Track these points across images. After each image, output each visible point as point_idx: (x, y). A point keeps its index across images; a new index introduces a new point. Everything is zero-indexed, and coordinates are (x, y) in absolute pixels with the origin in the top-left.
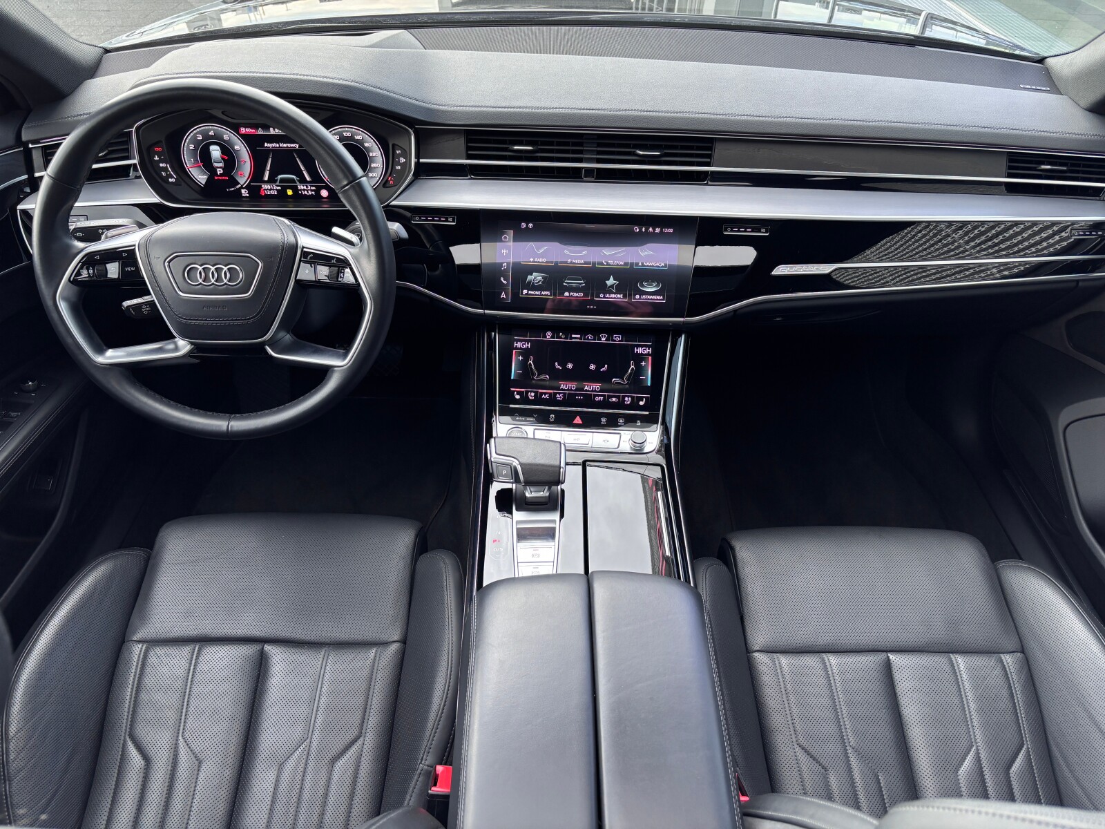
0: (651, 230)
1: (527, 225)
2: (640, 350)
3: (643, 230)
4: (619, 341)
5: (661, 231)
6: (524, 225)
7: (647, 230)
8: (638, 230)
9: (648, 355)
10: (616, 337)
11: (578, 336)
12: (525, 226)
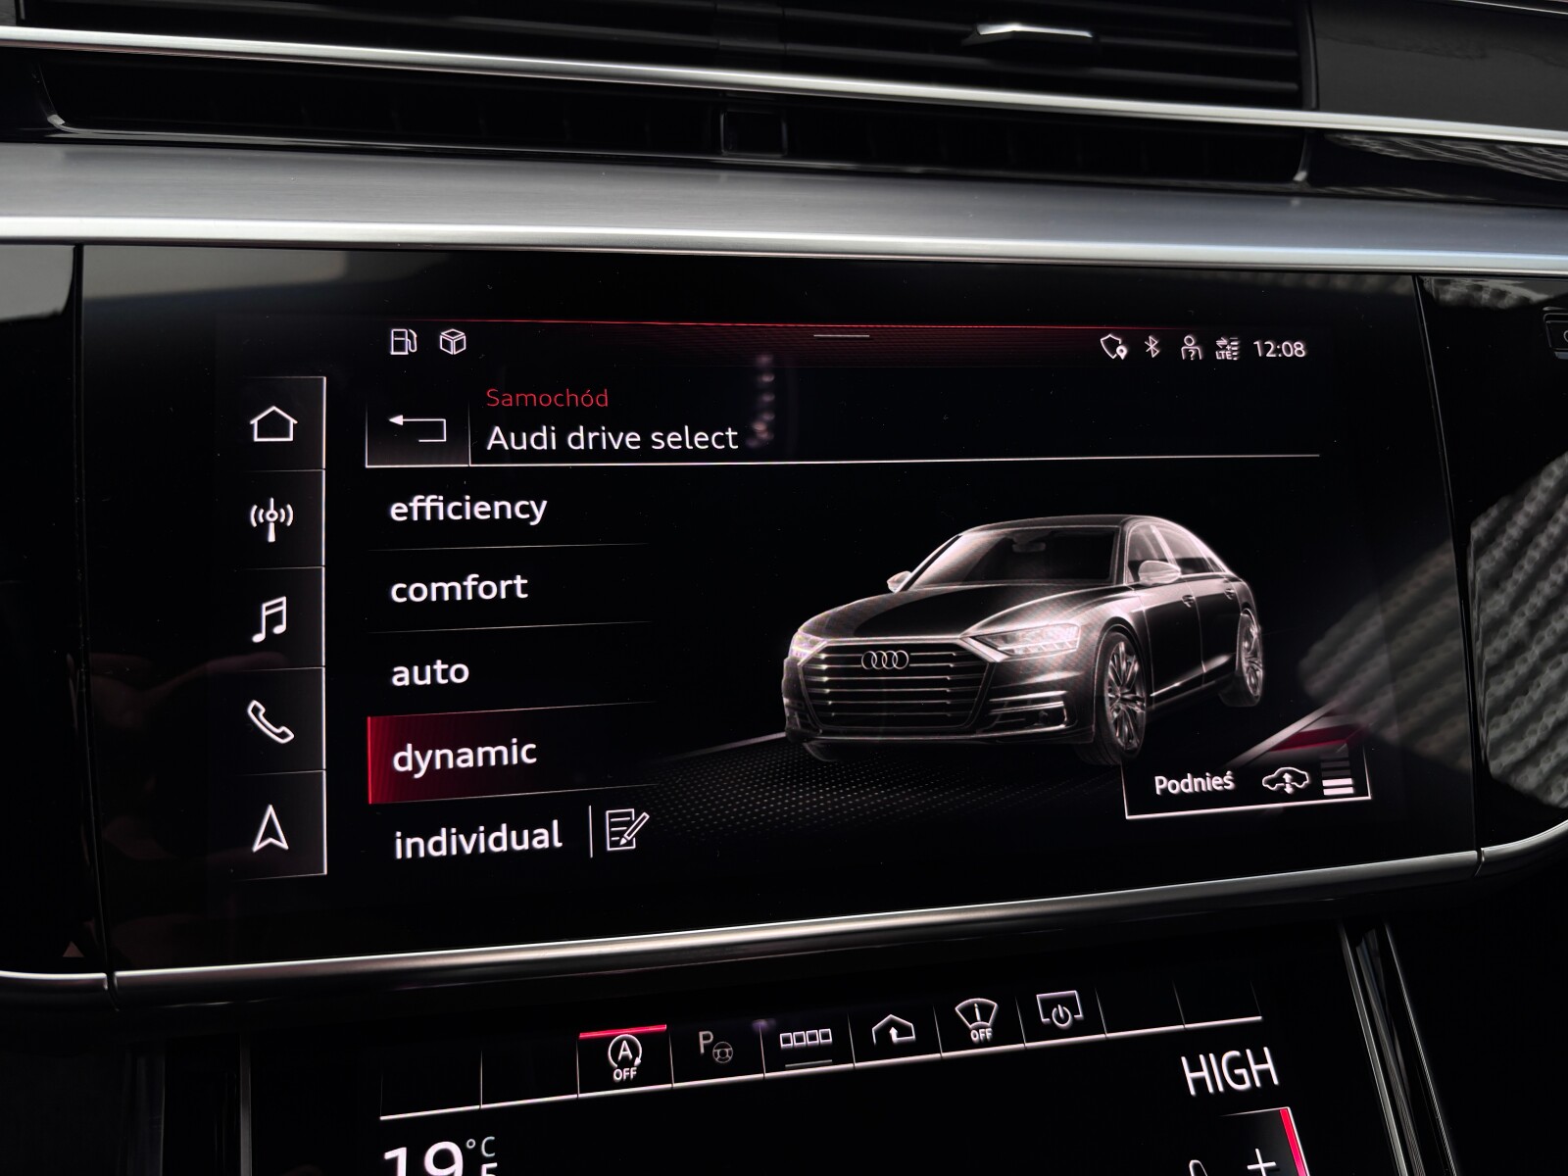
0: (1191, 347)
1: (428, 341)
2: (1209, 1073)
3: (1152, 346)
4: (1077, 1029)
5: (1247, 350)
6: (406, 343)
7: (1171, 346)
8: (1122, 352)
9: (1265, 1093)
10: (1049, 1005)
11: (822, 1037)
12: (410, 347)
